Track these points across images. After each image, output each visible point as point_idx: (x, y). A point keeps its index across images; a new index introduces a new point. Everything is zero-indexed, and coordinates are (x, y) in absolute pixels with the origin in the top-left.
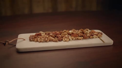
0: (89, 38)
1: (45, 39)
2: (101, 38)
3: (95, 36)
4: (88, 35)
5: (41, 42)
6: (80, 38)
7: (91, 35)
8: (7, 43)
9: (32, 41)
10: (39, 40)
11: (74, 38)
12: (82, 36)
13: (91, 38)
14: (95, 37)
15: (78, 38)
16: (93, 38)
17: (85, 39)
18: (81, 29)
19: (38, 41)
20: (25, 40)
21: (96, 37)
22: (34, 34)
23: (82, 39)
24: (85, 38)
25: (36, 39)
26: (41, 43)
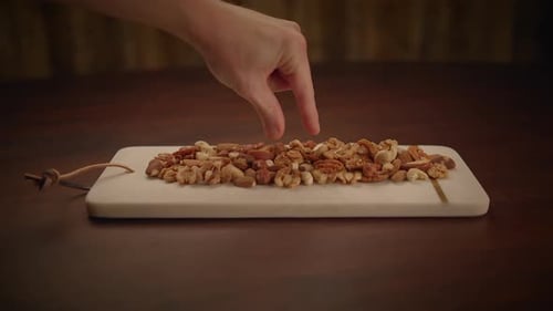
0: (390, 177)
1: (204, 175)
2: (440, 182)
3: (414, 173)
4: (388, 166)
5: (186, 183)
6: (349, 176)
7: (401, 168)
8: (49, 181)
9: (155, 177)
10: (179, 176)
11: (323, 178)
12: (360, 170)
13: (395, 181)
14: (416, 176)
15: (340, 175)
16: (406, 179)
17: (372, 182)
18: (363, 140)
19: (175, 180)
20: (132, 171)
21: (419, 179)
22: (172, 150)
23: (359, 181)
24: (368, 178)
25: (170, 171)
26: (187, 188)
